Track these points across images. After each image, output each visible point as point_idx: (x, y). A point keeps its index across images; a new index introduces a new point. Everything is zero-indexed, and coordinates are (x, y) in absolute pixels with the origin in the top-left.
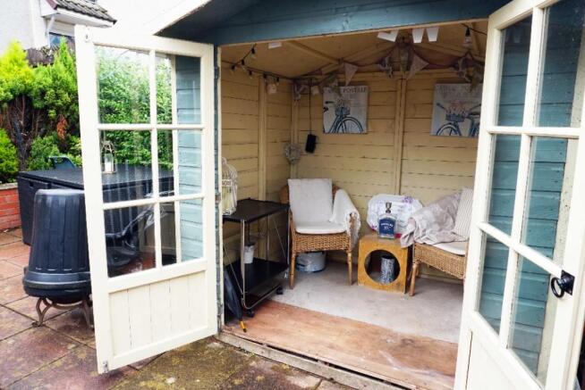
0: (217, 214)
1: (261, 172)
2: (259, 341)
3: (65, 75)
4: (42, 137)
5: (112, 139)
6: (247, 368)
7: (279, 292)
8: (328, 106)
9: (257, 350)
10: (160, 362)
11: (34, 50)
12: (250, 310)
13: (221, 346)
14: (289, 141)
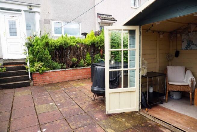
0: (140, 75)
1: (157, 63)
2: (152, 115)
3: (102, 38)
4: (97, 54)
5: (114, 55)
6: (147, 122)
7: (162, 103)
8: (184, 40)
9: (151, 118)
10: (122, 115)
11: (96, 32)
12: (150, 106)
13: (140, 115)
14: (169, 53)
